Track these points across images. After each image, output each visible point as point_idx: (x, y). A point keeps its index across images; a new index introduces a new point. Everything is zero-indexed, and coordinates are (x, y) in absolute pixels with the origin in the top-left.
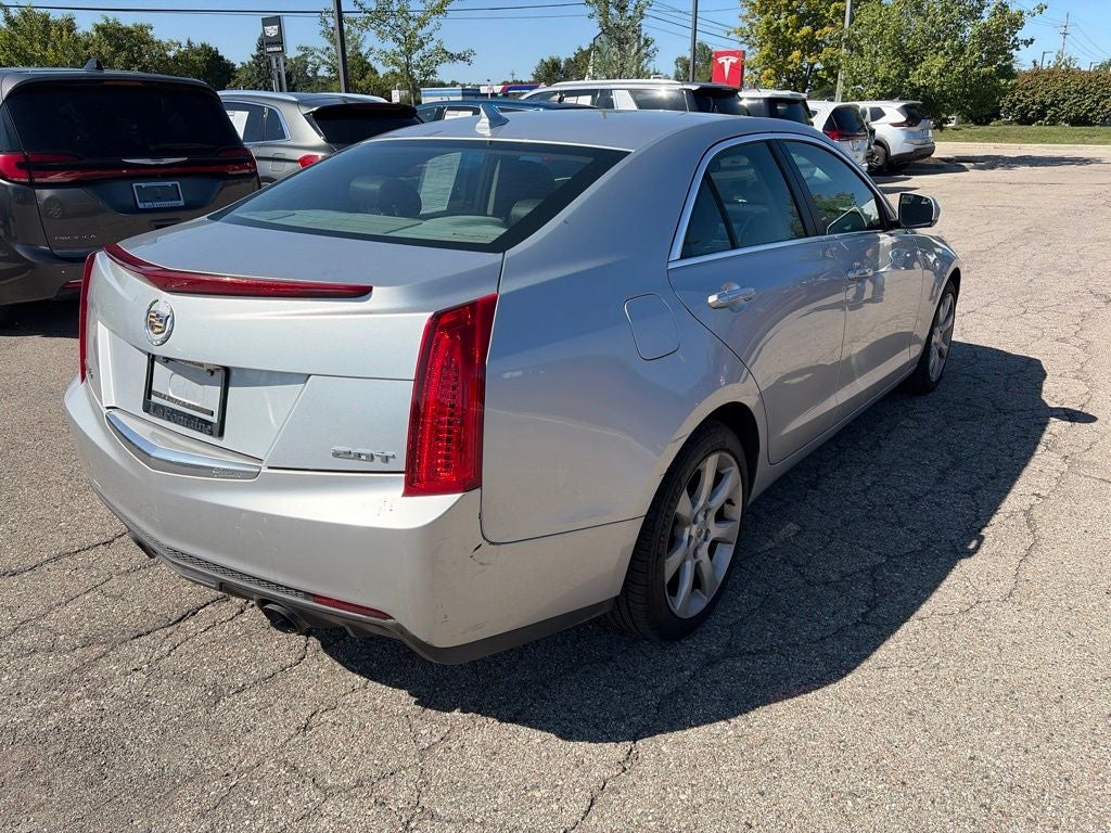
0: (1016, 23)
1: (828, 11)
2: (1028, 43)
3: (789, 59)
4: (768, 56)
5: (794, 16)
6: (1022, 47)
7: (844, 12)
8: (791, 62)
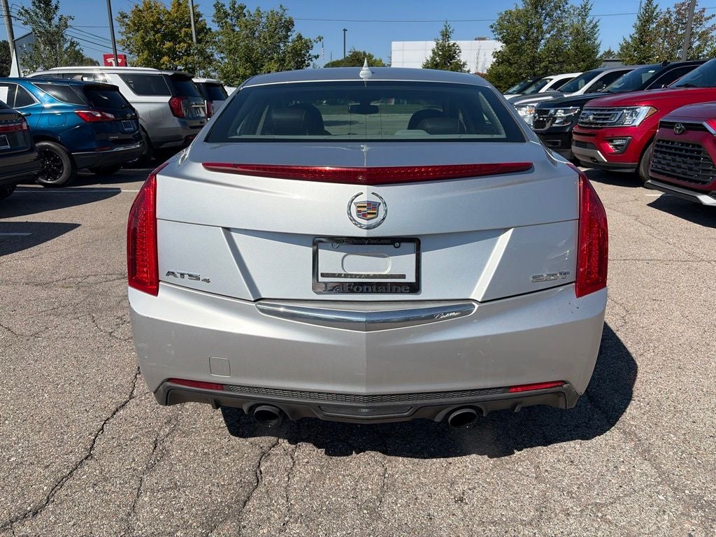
0: (308, 46)
1: (181, 33)
2: (317, 57)
3: (162, 61)
4: (146, 59)
5: (159, 35)
6: (314, 59)
7: (191, 35)
8: (163, 64)
